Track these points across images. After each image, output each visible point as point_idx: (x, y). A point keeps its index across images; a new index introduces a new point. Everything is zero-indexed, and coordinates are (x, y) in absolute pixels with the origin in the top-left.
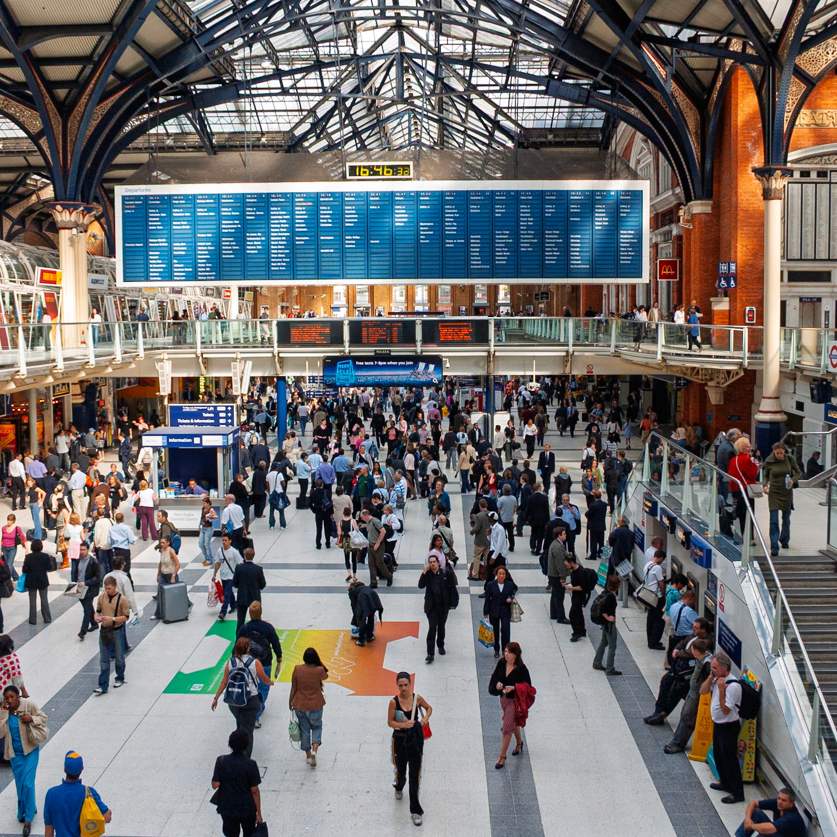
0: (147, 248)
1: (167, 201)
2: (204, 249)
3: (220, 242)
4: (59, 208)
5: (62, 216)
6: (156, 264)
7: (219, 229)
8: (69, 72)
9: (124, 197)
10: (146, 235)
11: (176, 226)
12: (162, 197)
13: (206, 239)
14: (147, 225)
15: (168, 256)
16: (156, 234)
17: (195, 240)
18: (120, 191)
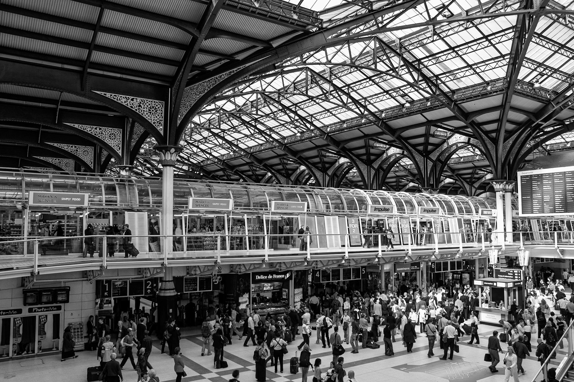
0: (532, 199)
1: (540, 177)
2: (558, 198)
3: (566, 194)
4: (494, 183)
5: (497, 186)
6: (536, 206)
7: (565, 188)
8: (494, 126)
9: (521, 176)
10: (531, 193)
11: (545, 188)
12: (538, 175)
13: (559, 193)
14: (532, 188)
15: (542, 202)
16: (536, 192)
17: (554, 194)
18: (520, 174)
